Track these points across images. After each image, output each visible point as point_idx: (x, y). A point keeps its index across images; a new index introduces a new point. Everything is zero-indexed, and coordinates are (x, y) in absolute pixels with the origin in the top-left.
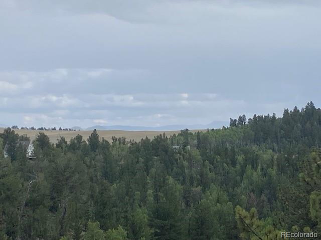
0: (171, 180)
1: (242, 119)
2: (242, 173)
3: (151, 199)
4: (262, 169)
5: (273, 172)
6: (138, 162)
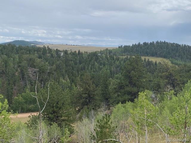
0: (96, 63)
5: (122, 62)
6: (89, 58)
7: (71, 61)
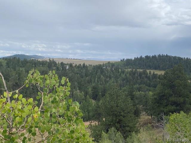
0: (102, 76)
1: (124, 59)
2: (120, 75)
3: (96, 81)
4: (125, 75)
5: (128, 75)
6: (94, 71)
7: (77, 74)
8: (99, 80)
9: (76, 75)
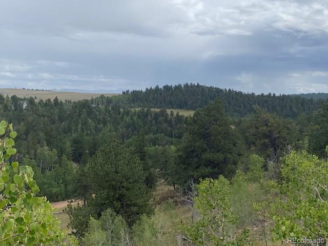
1: (128, 91)
2: (122, 118)
3: (79, 130)
4: (131, 117)
5: (135, 118)
6: (76, 112)
7: (44, 116)
8: (84, 127)
9: (42, 118)
